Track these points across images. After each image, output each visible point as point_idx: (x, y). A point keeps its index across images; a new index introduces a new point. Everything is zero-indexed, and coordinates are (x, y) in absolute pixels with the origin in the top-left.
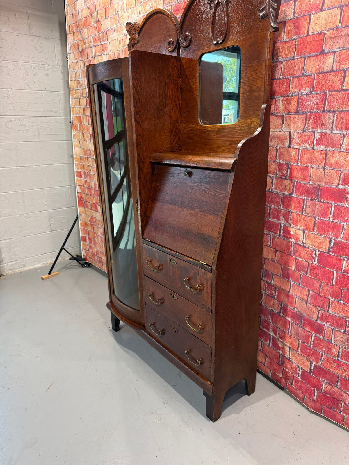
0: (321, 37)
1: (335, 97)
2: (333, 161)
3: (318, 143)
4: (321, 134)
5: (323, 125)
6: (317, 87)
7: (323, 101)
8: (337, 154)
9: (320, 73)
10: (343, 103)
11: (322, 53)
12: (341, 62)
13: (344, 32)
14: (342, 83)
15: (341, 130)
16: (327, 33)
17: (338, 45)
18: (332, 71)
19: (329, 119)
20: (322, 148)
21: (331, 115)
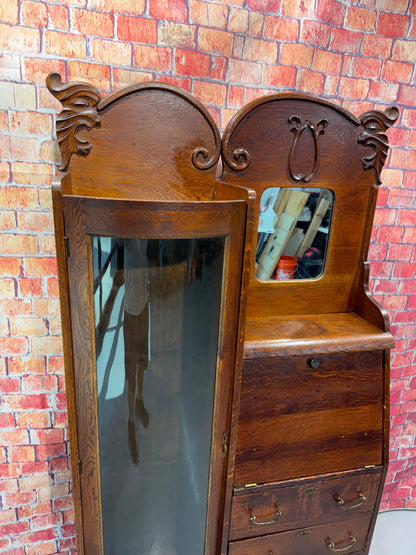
0: (386, 193)
1: (396, 249)
2: (389, 304)
3: (377, 290)
4: (381, 281)
5: (383, 273)
6: (380, 238)
7: (385, 251)
8: (392, 297)
9: (384, 226)
10: (401, 254)
11: (387, 207)
12: (402, 219)
13: (406, 194)
14: (402, 237)
15: (397, 276)
16: (391, 190)
17: (400, 204)
18: (394, 226)
19: (389, 268)
20: (380, 293)
21: (391, 264)
